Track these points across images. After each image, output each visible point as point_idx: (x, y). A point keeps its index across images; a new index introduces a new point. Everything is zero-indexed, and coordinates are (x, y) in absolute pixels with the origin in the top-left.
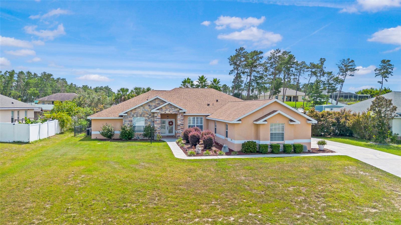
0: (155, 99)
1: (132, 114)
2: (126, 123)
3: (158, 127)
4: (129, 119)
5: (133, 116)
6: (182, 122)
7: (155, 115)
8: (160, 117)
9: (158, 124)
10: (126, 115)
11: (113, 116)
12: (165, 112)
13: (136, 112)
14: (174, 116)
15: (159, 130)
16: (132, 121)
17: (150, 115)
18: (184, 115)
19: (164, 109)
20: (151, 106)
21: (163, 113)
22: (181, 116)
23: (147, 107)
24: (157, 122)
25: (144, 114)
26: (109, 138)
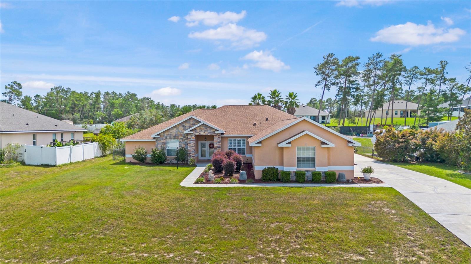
0: (190, 119)
1: (165, 135)
2: (158, 145)
3: (192, 150)
4: (162, 141)
5: (166, 138)
6: (218, 145)
7: (189, 137)
8: (194, 139)
9: (192, 147)
10: (159, 136)
11: (147, 138)
12: (200, 134)
13: (170, 133)
14: (211, 137)
15: (193, 153)
16: (165, 144)
17: (184, 137)
18: (222, 137)
19: (198, 130)
20: (186, 127)
21: (198, 134)
22: (217, 137)
23: (181, 128)
24: (191, 144)
25: (178, 136)
26: (141, 161)
